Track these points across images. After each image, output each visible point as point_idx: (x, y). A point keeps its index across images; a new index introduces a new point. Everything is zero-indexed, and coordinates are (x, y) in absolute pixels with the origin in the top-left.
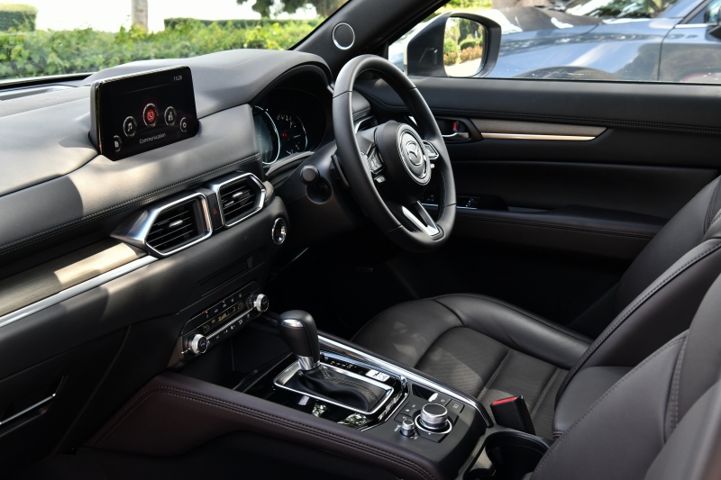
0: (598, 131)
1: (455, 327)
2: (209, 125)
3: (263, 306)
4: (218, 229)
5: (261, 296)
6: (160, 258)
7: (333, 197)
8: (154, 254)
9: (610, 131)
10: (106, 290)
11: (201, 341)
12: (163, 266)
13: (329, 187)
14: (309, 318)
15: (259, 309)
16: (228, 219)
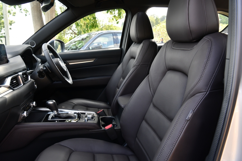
0: (94, 59)
1: (74, 106)
2: (11, 60)
3: (36, 105)
4: (24, 84)
5: (34, 102)
6: (14, 90)
7: (45, 76)
8: (12, 89)
9: (97, 59)
10: (6, 98)
11: (27, 113)
12: (15, 92)
13: (44, 74)
14: (54, 101)
15: (35, 105)
16: (25, 81)
